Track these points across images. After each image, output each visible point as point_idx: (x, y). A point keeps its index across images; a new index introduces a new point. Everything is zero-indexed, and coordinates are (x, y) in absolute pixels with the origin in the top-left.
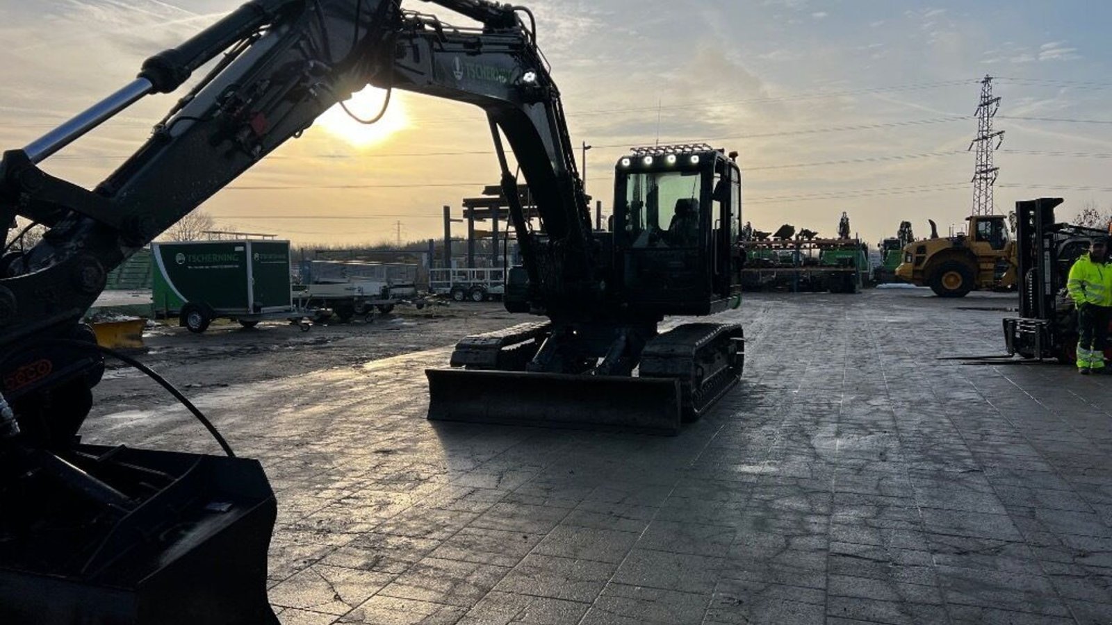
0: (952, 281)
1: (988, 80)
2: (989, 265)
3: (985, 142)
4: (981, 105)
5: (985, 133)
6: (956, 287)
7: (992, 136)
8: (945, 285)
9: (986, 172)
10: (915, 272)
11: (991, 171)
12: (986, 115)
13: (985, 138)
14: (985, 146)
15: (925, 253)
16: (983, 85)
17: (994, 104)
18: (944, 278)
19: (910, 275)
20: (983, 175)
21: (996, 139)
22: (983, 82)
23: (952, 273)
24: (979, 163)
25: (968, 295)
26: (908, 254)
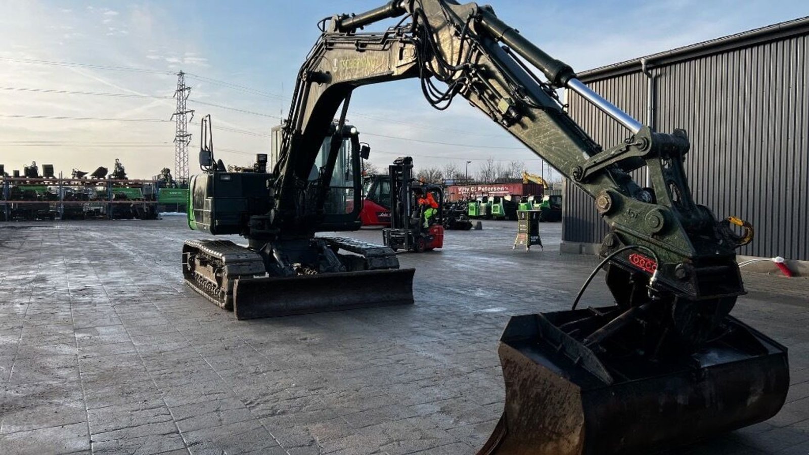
1: (182, 74)
3: (182, 116)
4: (178, 91)
5: (181, 110)
7: (186, 112)
9: (183, 136)
11: (187, 136)
12: (181, 98)
13: (182, 113)
14: (181, 119)
16: (178, 77)
17: (187, 92)
20: (181, 138)
21: (189, 115)
22: (179, 75)
24: (179, 130)
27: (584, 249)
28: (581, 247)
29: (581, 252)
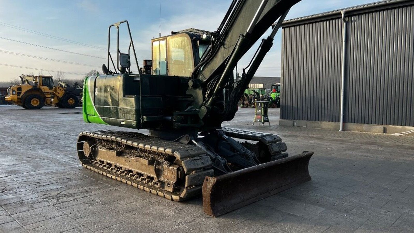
0: (35, 102)
2: (49, 95)
6: (37, 105)
8: (32, 104)
10: (18, 98)
15: (21, 90)
18: (32, 101)
19: (16, 100)
23: (35, 99)
25: (42, 108)
26: (13, 91)
27: (295, 124)
28: (294, 122)
29: (294, 126)
